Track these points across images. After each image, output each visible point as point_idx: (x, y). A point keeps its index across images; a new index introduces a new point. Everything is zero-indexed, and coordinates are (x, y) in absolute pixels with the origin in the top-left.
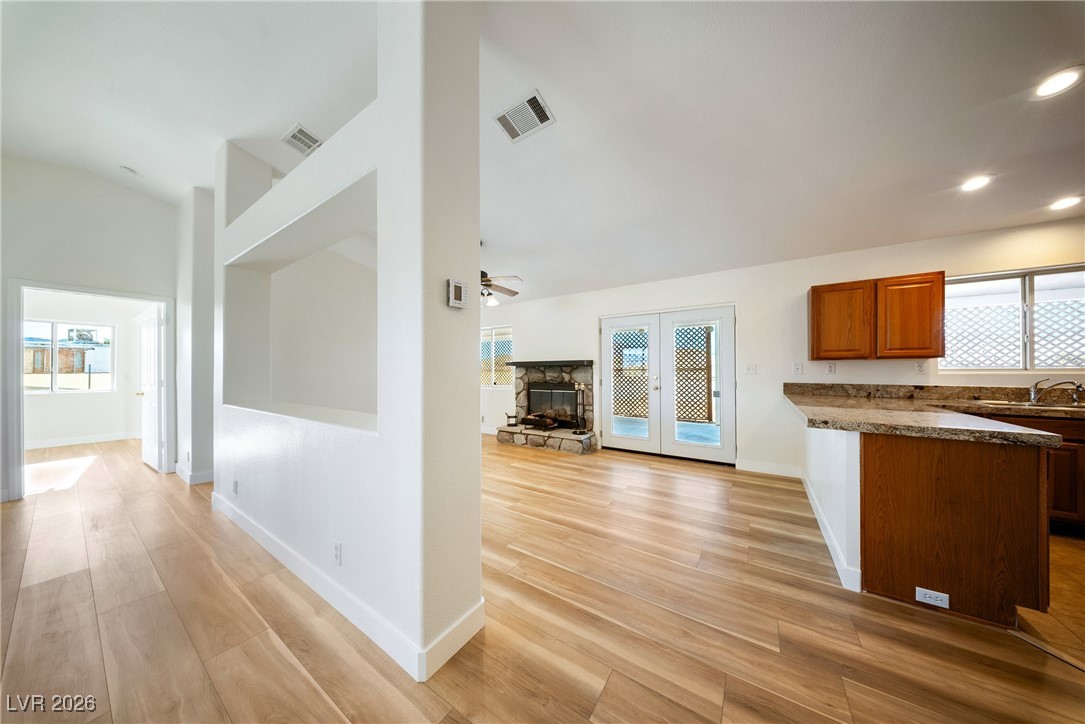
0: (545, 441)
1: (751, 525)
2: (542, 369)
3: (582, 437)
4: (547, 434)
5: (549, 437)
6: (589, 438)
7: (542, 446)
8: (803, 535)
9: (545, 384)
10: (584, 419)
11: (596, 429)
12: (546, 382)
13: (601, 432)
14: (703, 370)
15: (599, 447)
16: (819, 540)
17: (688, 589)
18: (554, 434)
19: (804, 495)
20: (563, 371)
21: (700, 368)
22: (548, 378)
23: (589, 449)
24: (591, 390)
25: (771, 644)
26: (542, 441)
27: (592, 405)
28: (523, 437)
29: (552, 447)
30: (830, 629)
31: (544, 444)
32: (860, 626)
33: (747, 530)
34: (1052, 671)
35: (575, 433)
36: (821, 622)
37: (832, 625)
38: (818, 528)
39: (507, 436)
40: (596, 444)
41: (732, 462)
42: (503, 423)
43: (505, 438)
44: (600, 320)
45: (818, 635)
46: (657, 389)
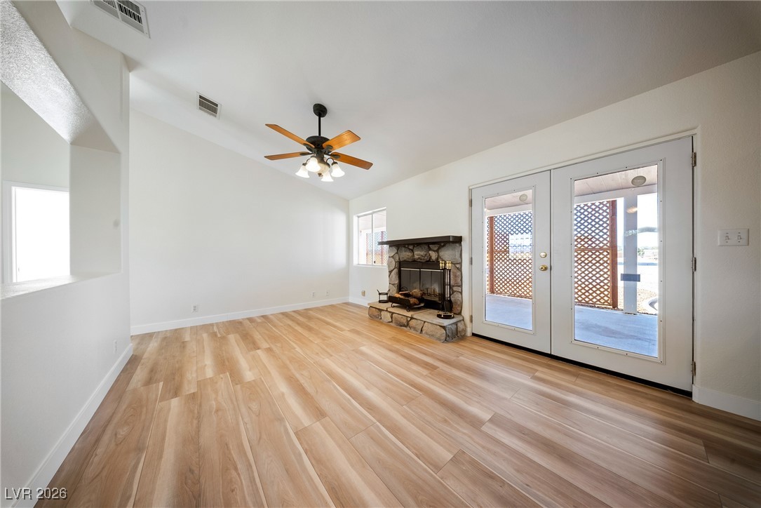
0: (408, 322)
2: (411, 247)
3: (446, 322)
4: (409, 314)
5: (412, 318)
6: (456, 323)
7: (406, 327)
9: (414, 263)
10: (450, 301)
11: (466, 313)
12: (414, 261)
13: (471, 317)
14: (605, 250)
15: (469, 334)
18: (417, 315)
20: (430, 249)
21: (601, 248)
22: (416, 257)
23: (456, 336)
24: (460, 270)
26: (404, 321)
27: (461, 286)
28: (389, 315)
29: (415, 329)
31: (407, 325)
35: (439, 316)
39: (376, 313)
40: (465, 330)
42: (374, 299)
43: (375, 314)
44: (471, 191)
46: (546, 269)
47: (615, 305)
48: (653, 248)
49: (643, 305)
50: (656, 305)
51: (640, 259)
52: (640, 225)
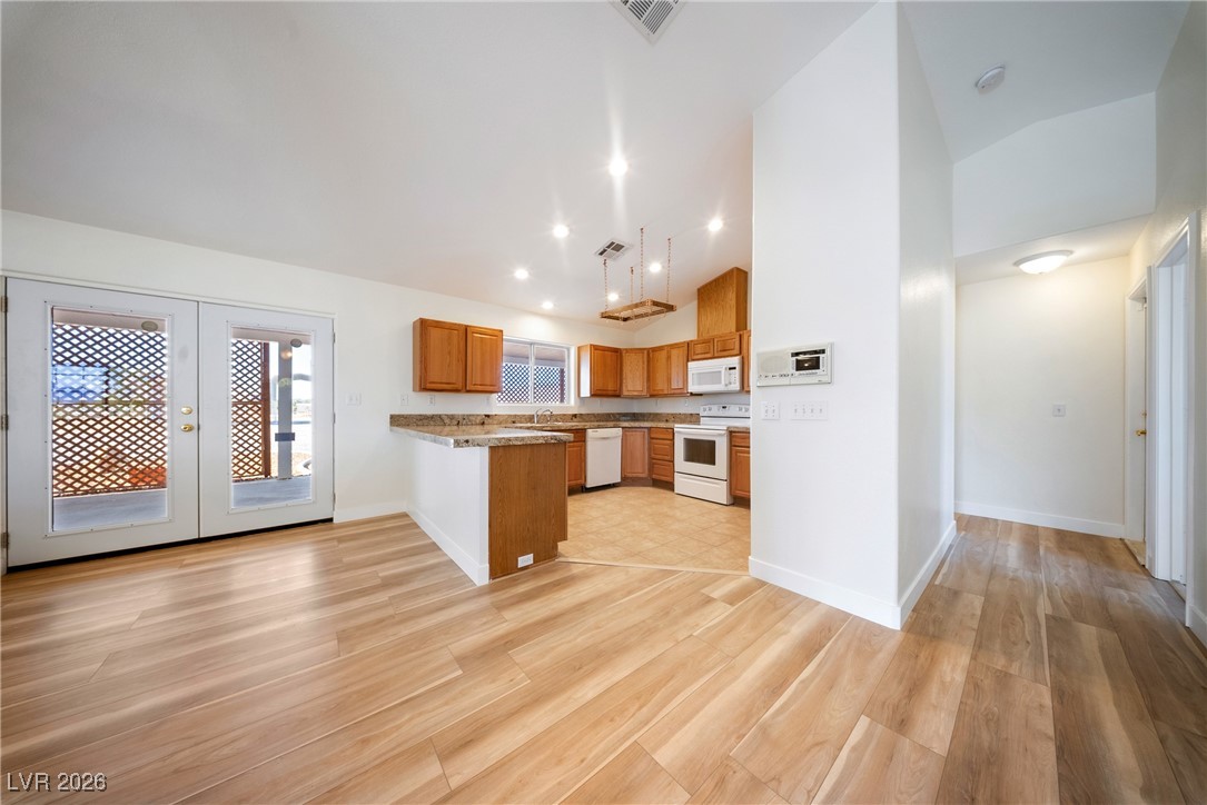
1: (380, 575)
8: (431, 561)
14: (255, 404)
16: (444, 559)
17: (338, 690)
19: (415, 525)
21: (250, 402)
25: (453, 672)
30: (485, 623)
32: (500, 607)
33: (378, 581)
34: (575, 570)
36: (477, 623)
37: (485, 620)
38: (439, 549)
41: (329, 517)
45: (481, 634)
46: (191, 429)
47: (267, 472)
48: (307, 402)
49: (298, 469)
50: (310, 467)
51: (295, 418)
52: (295, 370)
